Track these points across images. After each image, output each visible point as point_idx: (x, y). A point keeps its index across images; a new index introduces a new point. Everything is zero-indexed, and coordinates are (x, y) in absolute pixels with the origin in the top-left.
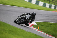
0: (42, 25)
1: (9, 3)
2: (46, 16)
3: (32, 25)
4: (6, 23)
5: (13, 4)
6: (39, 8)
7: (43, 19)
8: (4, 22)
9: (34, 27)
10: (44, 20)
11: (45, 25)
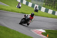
0: (51, 33)
1: (18, 11)
2: (56, 24)
3: (41, 33)
4: (15, 31)
5: (23, 12)
6: (48, 16)
7: (52, 26)
8: (13, 30)
9: (43, 35)
10: (53, 28)
11: (54, 33)
